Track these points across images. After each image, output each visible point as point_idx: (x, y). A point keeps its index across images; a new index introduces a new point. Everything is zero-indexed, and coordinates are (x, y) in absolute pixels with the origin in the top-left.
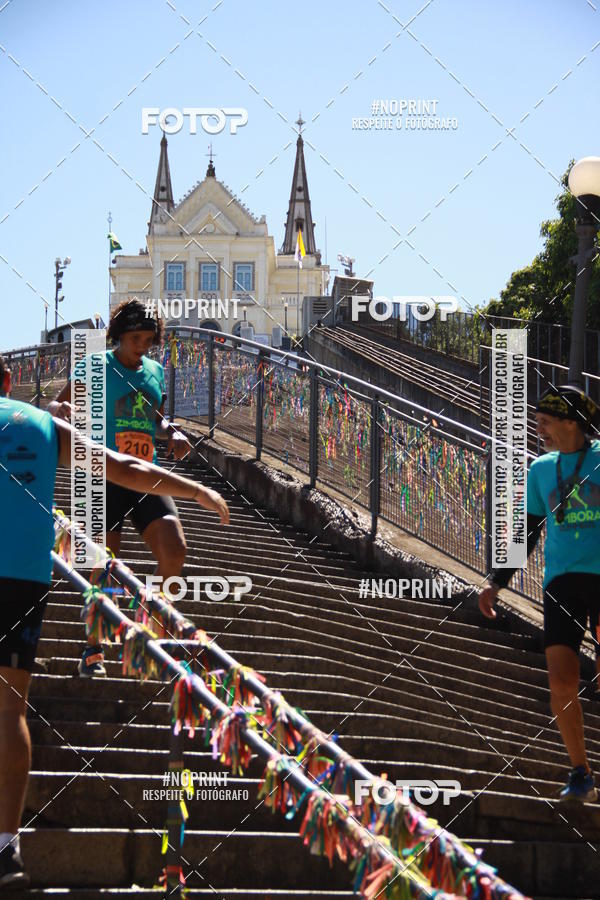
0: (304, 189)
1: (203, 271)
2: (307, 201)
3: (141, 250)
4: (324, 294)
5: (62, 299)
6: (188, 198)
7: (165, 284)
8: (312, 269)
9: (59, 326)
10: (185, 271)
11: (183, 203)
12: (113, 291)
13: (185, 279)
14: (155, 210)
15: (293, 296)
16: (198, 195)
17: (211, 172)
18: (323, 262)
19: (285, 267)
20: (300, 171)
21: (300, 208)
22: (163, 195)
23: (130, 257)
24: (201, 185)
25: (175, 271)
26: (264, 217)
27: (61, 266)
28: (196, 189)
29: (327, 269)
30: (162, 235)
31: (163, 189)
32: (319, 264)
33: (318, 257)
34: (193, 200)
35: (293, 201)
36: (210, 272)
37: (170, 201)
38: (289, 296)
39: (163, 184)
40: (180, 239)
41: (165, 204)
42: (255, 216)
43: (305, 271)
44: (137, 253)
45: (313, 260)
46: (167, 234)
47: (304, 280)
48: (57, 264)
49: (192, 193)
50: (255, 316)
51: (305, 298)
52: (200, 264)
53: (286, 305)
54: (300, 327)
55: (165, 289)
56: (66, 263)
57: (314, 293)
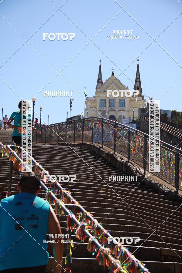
0: (139, 78)
1: (110, 101)
2: (140, 82)
3: (94, 96)
4: (145, 108)
5: (71, 110)
6: (106, 81)
7: (100, 105)
8: (141, 101)
9: (71, 117)
10: (105, 102)
11: (105, 83)
12: (86, 107)
13: (105, 104)
14: (97, 85)
15: (135, 108)
16: (109, 80)
17: (113, 74)
18: (144, 99)
19: (133, 100)
20: (138, 74)
21: (138, 83)
22: (100, 81)
23: (90, 98)
24: (110, 78)
25: (103, 102)
26: (128, 86)
27: (71, 101)
28: (109, 79)
29: (145, 100)
30: (99, 92)
31: (100, 79)
32: (143, 99)
33: (143, 97)
34: (108, 82)
35: (136, 82)
36: (112, 102)
37: (102, 82)
38: (134, 108)
39: (100, 78)
40: (104, 93)
41: (100, 83)
42: (125, 86)
43: (139, 101)
44: (92, 97)
45: (141, 98)
46: (101, 92)
47: (139, 104)
48: (70, 100)
49: (108, 80)
50: (125, 114)
51: (139, 109)
52: (110, 99)
53: (134, 110)
54: (138, 117)
55: (100, 107)
56: (73, 100)
57: (141, 107)
